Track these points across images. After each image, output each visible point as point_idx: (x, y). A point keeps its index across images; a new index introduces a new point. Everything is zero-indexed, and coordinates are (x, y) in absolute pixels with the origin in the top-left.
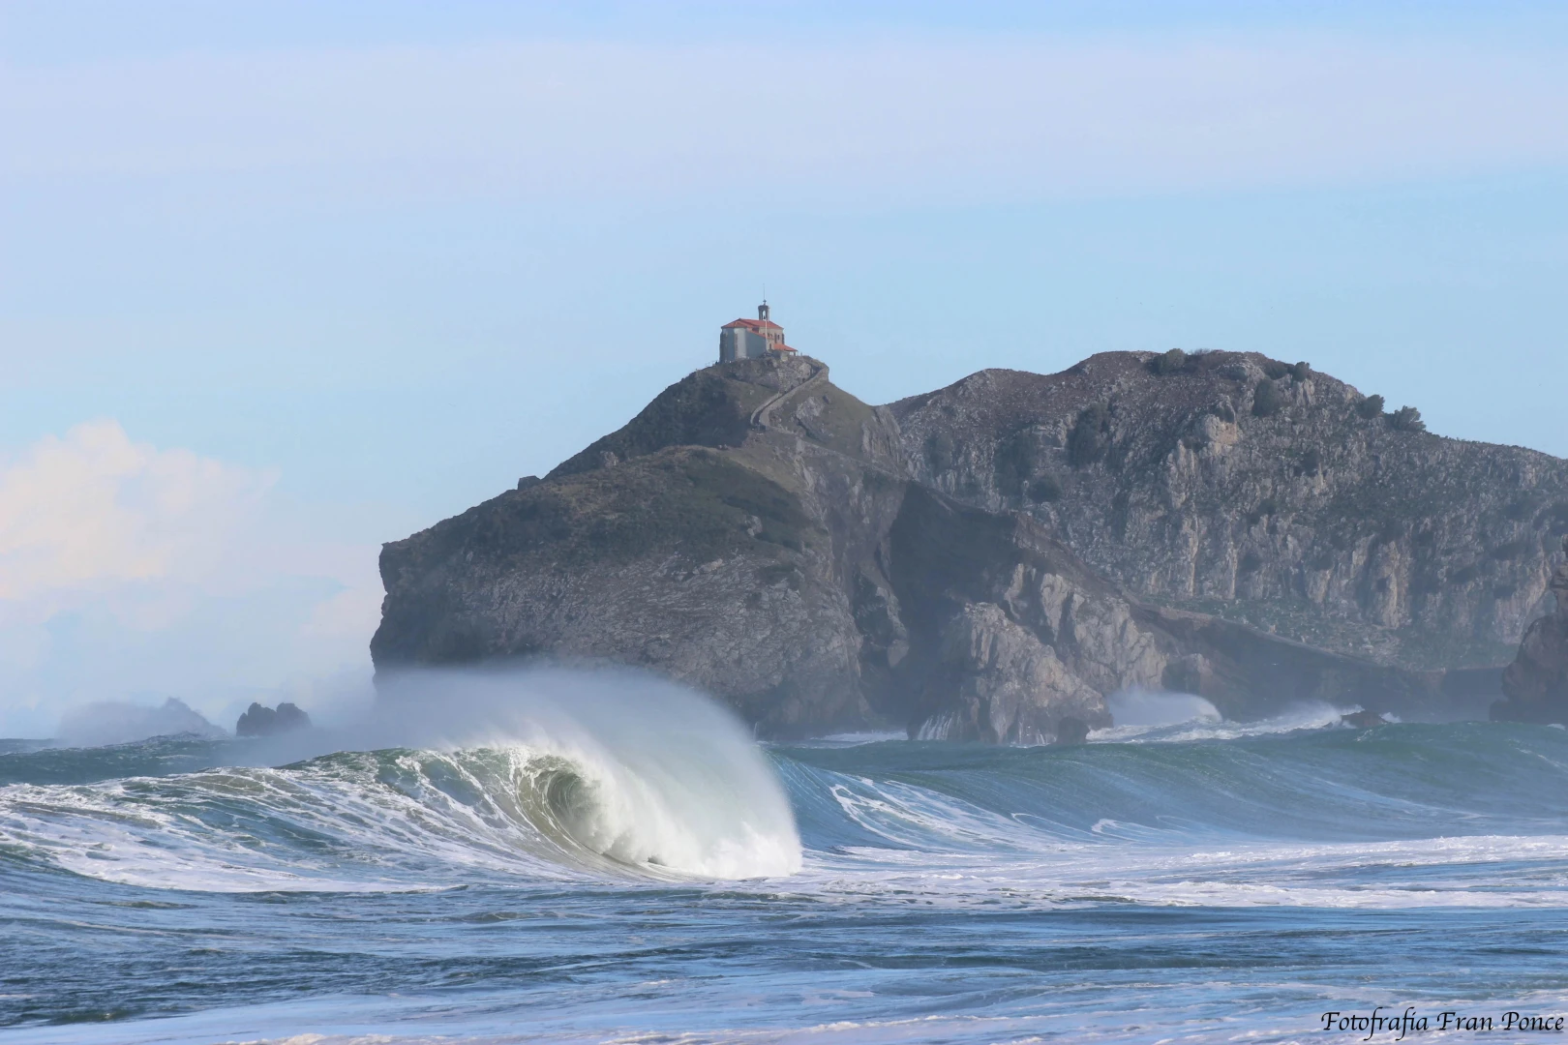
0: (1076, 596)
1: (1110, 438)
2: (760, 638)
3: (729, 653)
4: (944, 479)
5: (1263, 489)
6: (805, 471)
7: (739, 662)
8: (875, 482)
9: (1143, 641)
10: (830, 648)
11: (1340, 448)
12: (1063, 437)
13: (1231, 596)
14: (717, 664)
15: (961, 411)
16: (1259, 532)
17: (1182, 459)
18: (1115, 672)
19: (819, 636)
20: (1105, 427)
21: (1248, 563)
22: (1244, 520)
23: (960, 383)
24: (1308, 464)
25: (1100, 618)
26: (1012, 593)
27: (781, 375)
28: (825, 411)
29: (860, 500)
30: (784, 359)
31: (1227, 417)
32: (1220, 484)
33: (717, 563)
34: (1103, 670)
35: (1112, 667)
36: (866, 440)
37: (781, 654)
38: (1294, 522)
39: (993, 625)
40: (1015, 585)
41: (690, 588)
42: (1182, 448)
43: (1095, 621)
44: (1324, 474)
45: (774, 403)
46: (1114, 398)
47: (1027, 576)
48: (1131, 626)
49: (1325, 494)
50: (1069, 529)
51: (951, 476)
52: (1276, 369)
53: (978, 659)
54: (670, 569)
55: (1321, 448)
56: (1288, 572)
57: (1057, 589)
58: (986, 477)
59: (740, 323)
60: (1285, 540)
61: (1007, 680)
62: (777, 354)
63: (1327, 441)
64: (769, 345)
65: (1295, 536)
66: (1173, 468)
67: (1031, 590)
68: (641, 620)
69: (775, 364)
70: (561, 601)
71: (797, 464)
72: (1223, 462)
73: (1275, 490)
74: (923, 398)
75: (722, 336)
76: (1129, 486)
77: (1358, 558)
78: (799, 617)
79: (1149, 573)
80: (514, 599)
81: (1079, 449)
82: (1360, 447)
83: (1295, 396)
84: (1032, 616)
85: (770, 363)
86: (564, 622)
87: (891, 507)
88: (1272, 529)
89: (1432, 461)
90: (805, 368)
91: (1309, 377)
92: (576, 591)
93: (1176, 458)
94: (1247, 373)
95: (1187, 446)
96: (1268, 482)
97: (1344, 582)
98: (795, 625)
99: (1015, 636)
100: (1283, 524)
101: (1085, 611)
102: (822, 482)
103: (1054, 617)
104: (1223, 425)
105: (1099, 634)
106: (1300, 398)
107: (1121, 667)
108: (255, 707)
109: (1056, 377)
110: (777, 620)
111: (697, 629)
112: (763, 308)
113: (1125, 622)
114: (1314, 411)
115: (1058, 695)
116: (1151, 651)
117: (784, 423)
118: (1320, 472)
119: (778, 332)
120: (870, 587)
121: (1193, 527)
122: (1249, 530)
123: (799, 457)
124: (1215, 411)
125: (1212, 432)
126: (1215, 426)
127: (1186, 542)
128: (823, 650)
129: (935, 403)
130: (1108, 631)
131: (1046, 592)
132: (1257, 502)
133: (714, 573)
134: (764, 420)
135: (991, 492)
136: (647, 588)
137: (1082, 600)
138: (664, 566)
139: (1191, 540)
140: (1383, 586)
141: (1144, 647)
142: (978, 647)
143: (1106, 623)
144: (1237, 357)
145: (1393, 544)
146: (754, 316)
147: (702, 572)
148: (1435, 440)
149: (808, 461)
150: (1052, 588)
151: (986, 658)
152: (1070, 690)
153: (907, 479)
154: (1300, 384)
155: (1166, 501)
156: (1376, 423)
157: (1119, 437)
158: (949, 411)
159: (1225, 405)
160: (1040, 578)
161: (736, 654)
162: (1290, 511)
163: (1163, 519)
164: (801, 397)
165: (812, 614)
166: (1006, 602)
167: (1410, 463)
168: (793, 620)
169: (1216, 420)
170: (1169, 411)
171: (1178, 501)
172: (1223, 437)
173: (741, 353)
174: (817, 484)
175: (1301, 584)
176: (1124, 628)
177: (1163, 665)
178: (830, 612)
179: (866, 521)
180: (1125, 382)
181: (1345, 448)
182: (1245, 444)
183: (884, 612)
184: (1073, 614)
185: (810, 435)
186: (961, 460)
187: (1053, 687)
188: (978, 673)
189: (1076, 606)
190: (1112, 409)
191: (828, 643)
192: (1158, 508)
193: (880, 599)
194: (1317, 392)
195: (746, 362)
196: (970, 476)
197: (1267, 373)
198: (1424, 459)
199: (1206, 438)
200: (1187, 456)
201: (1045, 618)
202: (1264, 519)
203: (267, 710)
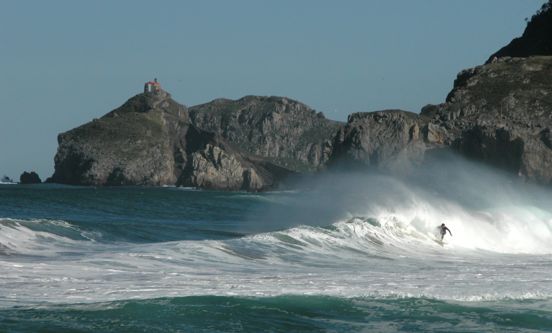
0: (222, 152)
1: (249, 116)
2: (149, 160)
3: (141, 164)
4: (208, 124)
5: (286, 130)
6: (164, 120)
7: (143, 166)
8: (181, 124)
9: (238, 164)
10: (166, 163)
11: (305, 121)
12: (238, 116)
13: (277, 156)
14: (138, 166)
15: (213, 108)
16: (284, 141)
17: (266, 123)
18: (231, 172)
19: (163, 160)
20: (248, 114)
21: (282, 149)
22: (281, 138)
23: (213, 101)
24: (297, 125)
25: (228, 158)
26: (206, 151)
27: (159, 96)
28: (170, 105)
29: (177, 128)
30: (160, 92)
31: (278, 112)
32: (276, 129)
33: (139, 142)
34: (228, 171)
35: (230, 170)
36: (179, 113)
37: (154, 164)
38: (293, 139)
39: (199, 158)
40: (207, 149)
41: (132, 147)
42: (266, 120)
43: (226, 158)
44: (301, 127)
45: (157, 103)
46: (251, 106)
47: (210, 147)
48: (235, 160)
49: (301, 132)
50: (238, 138)
51: (209, 124)
52: (290, 101)
53: (194, 167)
54: (128, 142)
55: (300, 121)
56: (291, 151)
57: (217, 151)
58: (218, 125)
59: (150, 83)
60: (291, 143)
61: (201, 172)
62: (158, 91)
63: (302, 120)
64: (157, 88)
65: (293, 142)
66: (264, 124)
67: (211, 150)
68: (120, 155)
69: (158, 93)
70: (100, 149)
71: (162, 118)
72: (276, 123)
73: (289, 131)
74: (204, 105)
75: (145, 86)
76: (253, 128)
77: (308, 149)
78: (159, 156)
79: (257, 150)
80: (89, 148)
81: (241, 120)
82: (310, 121)
83: (295, 108)
84: (210, 158)
85: (156, 93)
86: (101, 154)
87: (185, 130)
88: (288, 140)
89: (327, 126)
90: (165, 95)
91: (298, 103)
92: (104, 147)
93: (265, 122)
94: (283, 102)
95: (268, 119)
96: (287, 129)
97: (305, 154)
98: (158, 158)
99: (204, 162)
100: (290, 139)
101: (224, 156)
102: (168, 123)
103: (216, 157)
104: (277, 115)
105: (227, 162)
106: (296, 108)
107: (232, 170)
108: (25, 173)
109: (237, 101)
110: (153, 156)
111: (133, 158)
112: (156, 79)
113: (234, 159)
114: (299, 112)
115: (214, 176)
116: (240, 167)
117: (159, 108)
118: (300, 127)
119: (159, 86)
120: (179, 149)
121: (268, 139)
122: (282, 140)
123: (162, 116)
124: (275, 111)
125: (274, 116)
126: (275, 114)
127: (266, 143)
128: (164, 164)
129: (206, 106)
130: (229, 162)
131: (214, 151)
132: (284, 134)
133: (139, 144)
134: (154, 107)
135: (219, 129)
136: (122, 147)
137: (223, 153)
138: (126, 142)
139: (267, 142)
140: (314, 155)
141: (238, 166)
142: (195, 164)
143: (229, 159)
144: (281, 98)
145: (317, 145)
146: (153, 81)
147: (136, 143)
148: (328, 121)
149: (164, 117)
150: (216, 150)
151: (196, 166)
152: (217, 175)
153: (189, 123)
154: (296, 105)
155: (262, 132)
156: (314, 116)
157: (251, 117)
158: (210, 108)
159: (277, 109)
160: (213, 148)
161: (143, 164)
162: (292, 137)
163: (260, 138)
164: (164, 102)
165: (162, 155)
166: (205, 154)
167: (322, 125)
168: (157, 156)
169: (275, 113)
170: (263, 110)
171: (265, 132)
172: (277, 117)
173: (150, 90)
174: (167, 123)
175: (294, 154)
176: (233, 161)
177: (243, 171)
178: (167, 155)
179: (178, 133)
180: (253, 103)
181: (306, 121)
182: (282, 120)
183: (181, 156)
184: (221, 157)
185: (165, 111)
186: (212, 120)
187: (213, 174)
188: (194, 170)
189: (222, 155)
190: (250, 109)
191: (166, 162)
192: (260, 134)
193: (181, 152)
194: (300, 107)
195: (151, 92)
196: (214, 124)
197: (288, 102)
198: (325, 125)
199: (272, 118)
200: (268, 122)
201: (214, 158)
202: (286, 138)
203: (28, 173)
